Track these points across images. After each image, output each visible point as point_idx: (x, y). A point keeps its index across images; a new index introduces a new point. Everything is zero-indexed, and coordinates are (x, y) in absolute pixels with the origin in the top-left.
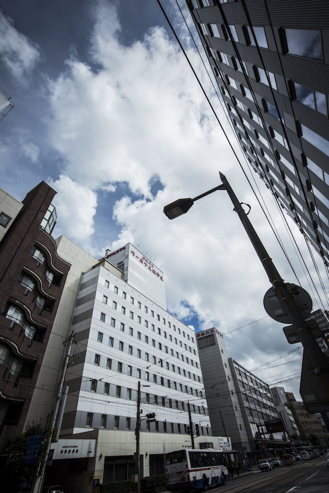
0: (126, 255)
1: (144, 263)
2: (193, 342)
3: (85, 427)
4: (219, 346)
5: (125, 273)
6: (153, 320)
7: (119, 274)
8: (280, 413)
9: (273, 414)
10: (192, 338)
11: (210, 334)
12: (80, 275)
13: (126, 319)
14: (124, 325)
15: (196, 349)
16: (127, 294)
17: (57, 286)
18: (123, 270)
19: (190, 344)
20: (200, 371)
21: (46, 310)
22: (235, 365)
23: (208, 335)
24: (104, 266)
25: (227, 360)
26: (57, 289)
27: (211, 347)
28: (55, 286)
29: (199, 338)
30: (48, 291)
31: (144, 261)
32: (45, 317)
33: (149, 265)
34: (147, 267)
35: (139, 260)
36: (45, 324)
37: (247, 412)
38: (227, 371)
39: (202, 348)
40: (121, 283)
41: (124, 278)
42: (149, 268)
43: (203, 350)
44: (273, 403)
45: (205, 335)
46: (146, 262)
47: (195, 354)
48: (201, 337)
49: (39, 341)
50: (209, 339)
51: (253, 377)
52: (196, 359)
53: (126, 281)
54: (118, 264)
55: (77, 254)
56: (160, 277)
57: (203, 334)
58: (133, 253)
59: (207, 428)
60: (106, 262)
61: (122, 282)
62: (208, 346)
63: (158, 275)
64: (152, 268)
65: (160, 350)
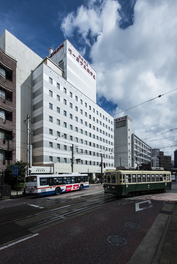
0: (64, 53)
1: (80, 62)
2: (112, 124)
3: (49, 162)
4: (128, 127)
5: (64, 71)
6: (86, 110)
7: (60, 72)
8: (152, 160)
9: (148, 160)
10: (112, 122)
11: (124, 120)
12: (30, 72)
13: (67, 108)
14: (66, 112)
15: (113, 128)
16: (67, 90)
17: (10, 80)
18: (63, 69)
19: (109, 125)
20: (113, 140)
21: (7, 99)
22: (135, 137)
23: (122, 120)
24: (46, 64)
25: (131, 135)
26: (10, 83)
27: (123, 128)
28: (8, 81)
29: (116, 122)
30: (5, 85)
31: (80, 60)
32: (9, 105)
33: (84, 64)
34: (83, 66)
35: (76, 58)
36: (10, 109)
37: (135, 159)
38: (129, 141)
39: (117, 128)
40: (61, 80)
41: (64, 75)
42: (85, 67)
43: (117, 129)
44: (151, 155)
45: (121, 120)
46: (81, 61)
47: (112, 131)
48: (118, 121)
49: (10, 120)
50: (122, 123)
51: (143, 144)
52: (112, 133)
53: (66, 79)
54: (59, 63)
55: (23, 52)
56: (93, 76)
57: (119, 120)
58: (70, 51)
59: (112, 164)
60: (48, 60)
61: (63, 80)
62: (121, 127)
63: (92, 74)
64: (86, 67)
65: (90, 128)
